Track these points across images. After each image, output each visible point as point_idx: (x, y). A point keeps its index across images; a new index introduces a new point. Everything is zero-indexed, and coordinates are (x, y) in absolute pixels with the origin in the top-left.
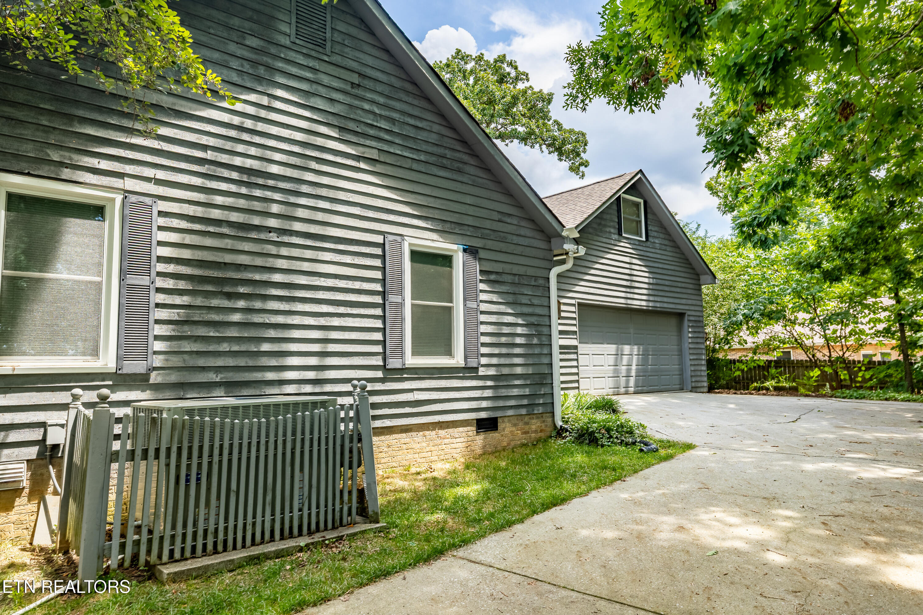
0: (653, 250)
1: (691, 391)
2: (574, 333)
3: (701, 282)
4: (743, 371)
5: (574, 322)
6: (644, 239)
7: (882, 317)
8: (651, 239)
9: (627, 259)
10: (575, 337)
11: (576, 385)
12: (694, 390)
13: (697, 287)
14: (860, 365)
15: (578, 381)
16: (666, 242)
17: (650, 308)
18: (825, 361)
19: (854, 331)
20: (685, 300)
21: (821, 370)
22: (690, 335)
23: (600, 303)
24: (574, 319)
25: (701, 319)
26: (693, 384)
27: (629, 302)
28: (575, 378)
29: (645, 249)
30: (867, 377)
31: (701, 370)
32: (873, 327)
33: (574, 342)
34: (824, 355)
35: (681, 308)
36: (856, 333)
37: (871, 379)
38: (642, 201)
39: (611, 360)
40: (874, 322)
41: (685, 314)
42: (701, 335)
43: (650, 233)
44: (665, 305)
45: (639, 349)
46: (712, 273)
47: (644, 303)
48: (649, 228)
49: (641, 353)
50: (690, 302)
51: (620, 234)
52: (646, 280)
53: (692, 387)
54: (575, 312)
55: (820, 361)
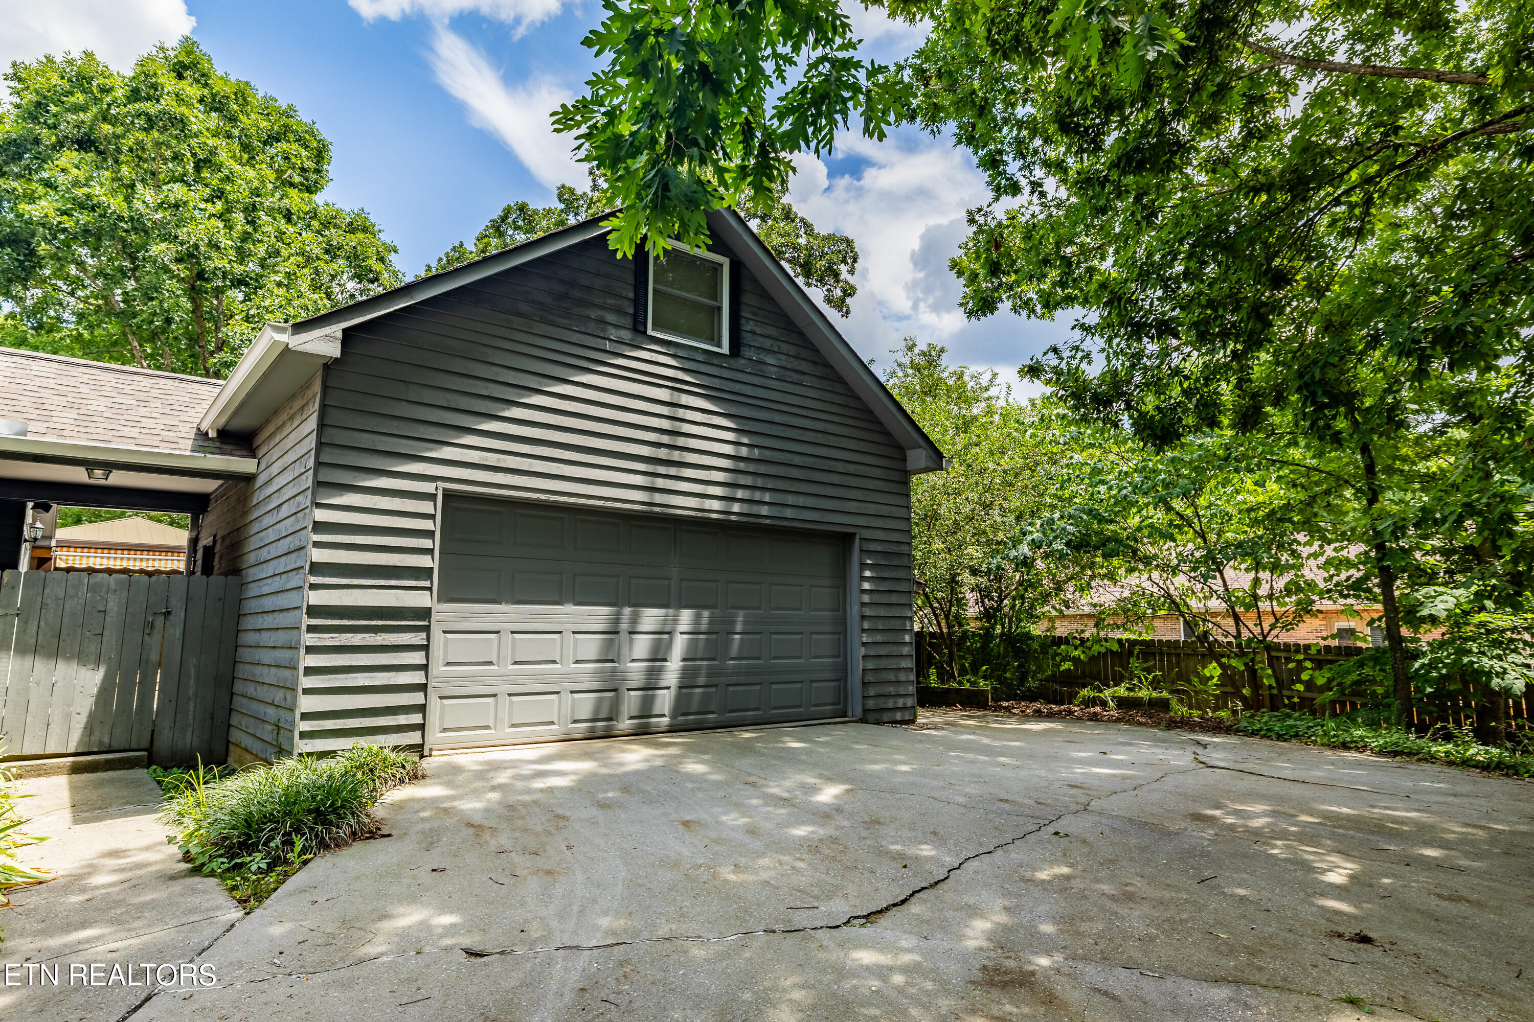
0: (756, 380)
1: (863, 721)
2: (427, 573)
3: (910, 467)
4: (1076, 661)
5: (427, 543)
6: (725, 349)
7: (1352, 557)
8: (748, 353)
9: (663, 394)
10: (427, 584)
11: (416, 719)
12: (872, 717)
13: (895, 476)
14: (1301, 657)
15: (422, 709)
16: (803, 366)
17: (734, 518)
18: (1229, 643)
19: (1297, 584)
20: (855, 504)
21: (1222, 666)
22: (866, 586)
23: (542, 496)
24: (430, 534)
25: (904, 549)
26: (871, 704)
27: (659, 498)
28: (417, 698)
29: (726, 373)
30: (1321, 681)
31: (899, 669)
32: (1331, 577)
33: (421, 600)
34: (1227, 634)
35: (839, 521)
36: (1299, 589)
37: (1328, 687)
38: (725, 261)
39: (591, 646)
40: (1337, 568)
41: (854, 534)
42: (904, 587)
43: (747, 338)
44: (789, 513)
45: (697, 618)
46: (931, 444)
47: (716, 505)
48: (747, 326)
49: (704, 627)
50: (871, 509)
51: (638, 328)
52: (728, 449)
53: (865, 711)
54: (432, 517)
55: (1220, 645)
